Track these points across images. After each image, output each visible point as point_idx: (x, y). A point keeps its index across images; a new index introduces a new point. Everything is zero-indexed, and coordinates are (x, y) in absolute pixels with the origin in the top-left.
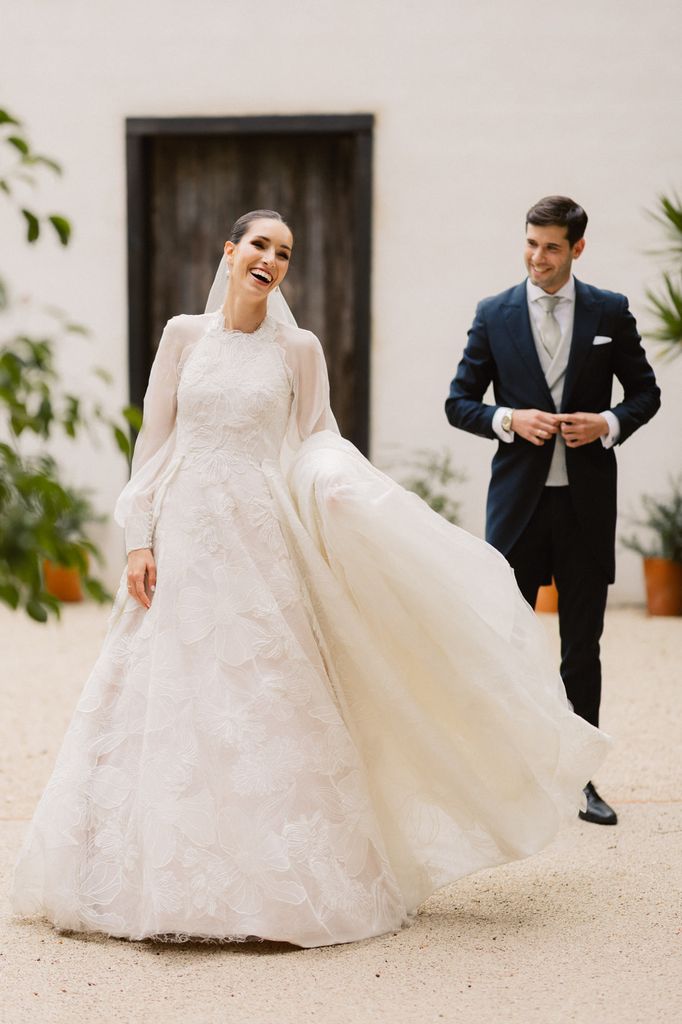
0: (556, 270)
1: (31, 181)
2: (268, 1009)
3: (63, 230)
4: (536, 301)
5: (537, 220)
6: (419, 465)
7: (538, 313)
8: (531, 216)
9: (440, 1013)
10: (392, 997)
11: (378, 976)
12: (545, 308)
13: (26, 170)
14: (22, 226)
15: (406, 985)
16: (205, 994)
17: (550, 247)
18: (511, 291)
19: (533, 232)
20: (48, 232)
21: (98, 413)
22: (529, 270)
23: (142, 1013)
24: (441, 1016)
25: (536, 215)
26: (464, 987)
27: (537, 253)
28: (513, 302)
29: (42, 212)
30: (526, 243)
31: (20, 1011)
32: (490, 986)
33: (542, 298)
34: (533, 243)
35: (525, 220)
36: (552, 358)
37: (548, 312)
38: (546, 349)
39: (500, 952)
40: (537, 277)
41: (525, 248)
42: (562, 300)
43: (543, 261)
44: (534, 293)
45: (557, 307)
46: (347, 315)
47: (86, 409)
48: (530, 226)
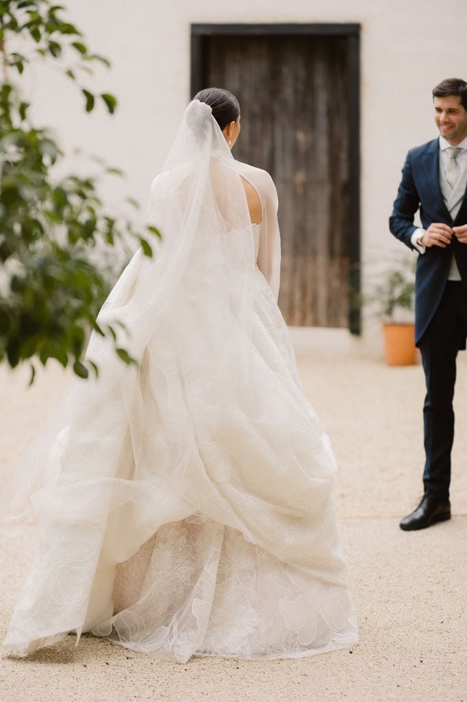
0: (457, 126)
1: (89, 71)
2: (264, 680)
3: (110, 103)
4: (444, 150)
5: (439, 94)
6: (396, 260)
7: (445, 158)
8: (435, 91)
9: (398, 683)
10: (361, 670)
11: (351, 653)
12: (450, 156)
13: (87, 64)
14: (83, 101)
15: (372, 660)
16: (216, 667)
17: (451, 111)
18: (430, 144)
19: (438, 102)
20: (100, 105)
21: (129, 228)
22: (439, 128)
23: (166, 682)
24: (398, 686)
25: (438, 90)
26: (417, 662)
27: (442, 116)
28: (430, 151)
29: (96, 91)
30: (434, 110)
31: (71, 680)
32: (437, 661)
33: (449, 148)
34: (439, 110)
35: (432, 95)
36: (452, 189)
37: (451, 159)
38: (449, 183)
39: (445, 634)
40: (445, 132)
41: (435, 114)
42: (462, 151)
43: (447, 120)
44: (444, 144)
45: (459, 155)
46: (343, 156)
47: (120, 226)
48: (435, 98)
